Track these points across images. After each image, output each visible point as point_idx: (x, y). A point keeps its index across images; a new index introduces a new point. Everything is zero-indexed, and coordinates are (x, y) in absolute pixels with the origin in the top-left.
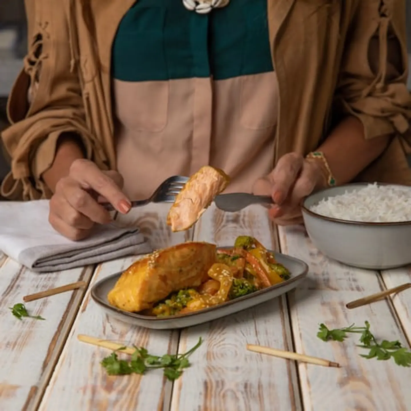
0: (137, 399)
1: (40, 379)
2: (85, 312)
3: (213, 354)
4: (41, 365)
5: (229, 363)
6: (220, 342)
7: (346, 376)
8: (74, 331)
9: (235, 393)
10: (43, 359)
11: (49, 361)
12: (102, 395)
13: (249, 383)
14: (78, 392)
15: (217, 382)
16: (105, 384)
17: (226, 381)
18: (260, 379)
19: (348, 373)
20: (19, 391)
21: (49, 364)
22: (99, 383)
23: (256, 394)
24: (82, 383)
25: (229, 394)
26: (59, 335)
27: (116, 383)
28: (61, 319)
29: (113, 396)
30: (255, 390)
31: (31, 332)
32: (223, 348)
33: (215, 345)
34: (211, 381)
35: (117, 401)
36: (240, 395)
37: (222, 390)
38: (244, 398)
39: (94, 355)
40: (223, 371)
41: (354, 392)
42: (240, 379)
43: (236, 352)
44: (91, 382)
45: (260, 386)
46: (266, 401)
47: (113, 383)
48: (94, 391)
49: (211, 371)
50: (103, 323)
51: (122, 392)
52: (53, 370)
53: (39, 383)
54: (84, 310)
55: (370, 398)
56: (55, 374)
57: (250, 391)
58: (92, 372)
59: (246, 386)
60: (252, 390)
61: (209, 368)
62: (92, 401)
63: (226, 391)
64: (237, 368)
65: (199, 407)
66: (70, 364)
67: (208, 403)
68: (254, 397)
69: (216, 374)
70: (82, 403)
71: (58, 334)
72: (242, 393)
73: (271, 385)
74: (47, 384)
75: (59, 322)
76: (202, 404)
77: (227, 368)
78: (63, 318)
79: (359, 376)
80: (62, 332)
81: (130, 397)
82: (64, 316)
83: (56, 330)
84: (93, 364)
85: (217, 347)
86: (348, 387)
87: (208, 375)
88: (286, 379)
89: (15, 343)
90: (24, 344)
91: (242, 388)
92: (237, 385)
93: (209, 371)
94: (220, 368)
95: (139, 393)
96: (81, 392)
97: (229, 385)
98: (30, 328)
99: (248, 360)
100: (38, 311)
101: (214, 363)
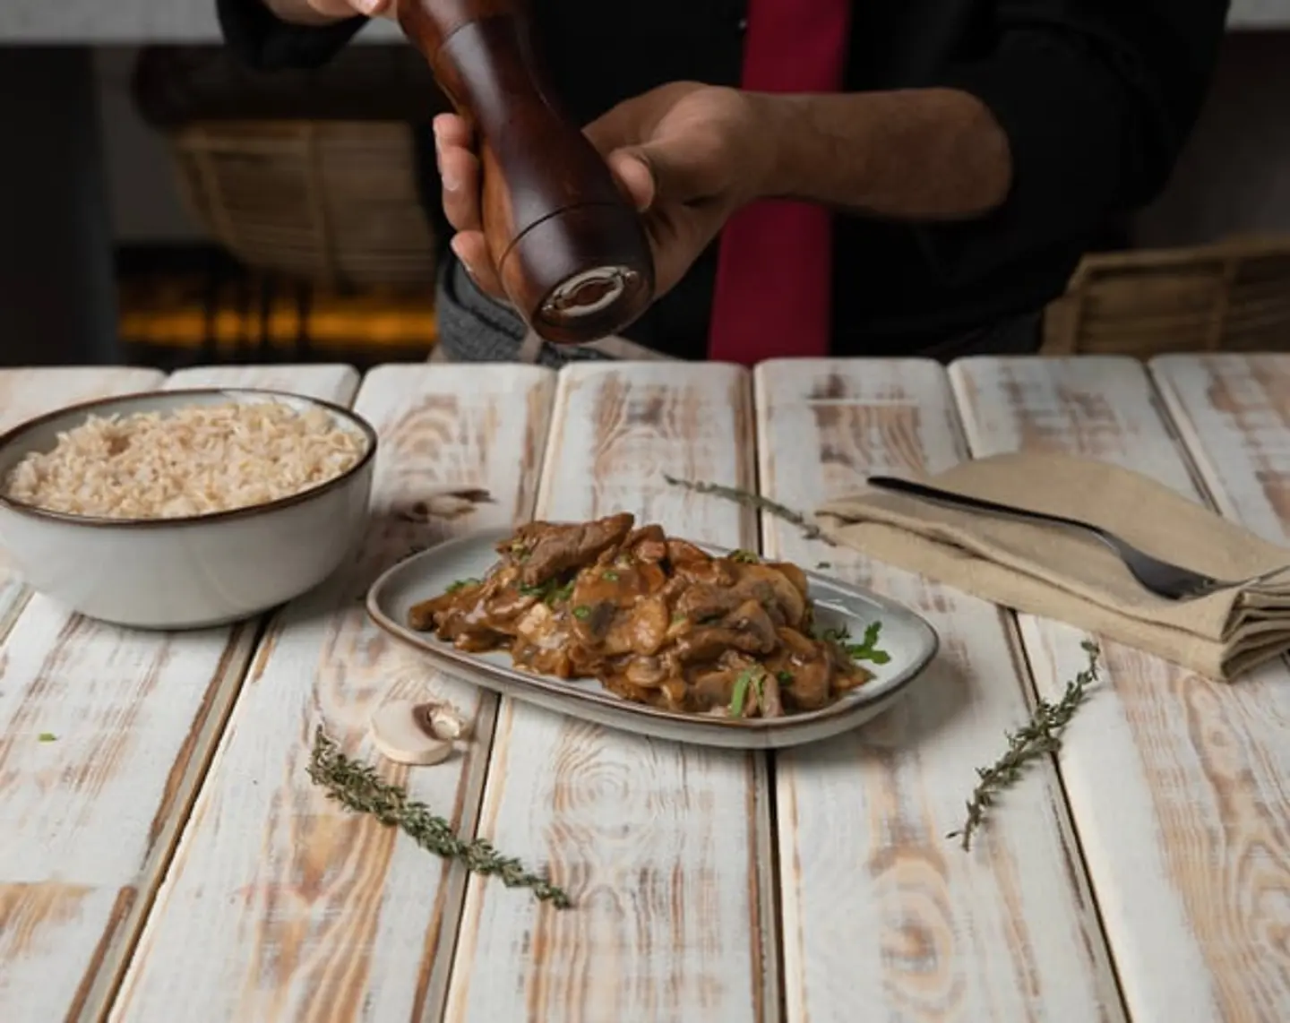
0: (376, 916)
1: (143, 867)
2: (262, 681)
3: (570, 790)
4: (146, 828)
5: (606, 815)
6: (588, 759)
7: (888, 844)
8: (232, 733)
9: (616, 898)
10: (153, 814)
11: (166, 817)
12: (294, 908)
13: (651, 872)
14: (233, 901)
15: (575, 869)
16: (300, 880)
17: (596, 862)
18: (678, 858)
19: (893, 839)
20: (89, 903)
21: (168, 823)
22: (285, 878)
23: (667, 900)
24: (243, 882)
25: (602, 898)
26: (194, 745)
27: (327, 877)
28: (200, 700)
29: (319, 909)
30: (664, 888)
31: (124, 739)
32: (593, 775)
33: (576, 766)
34: (558, 863)
35: (325, 926)
36: (627, 903)
37: (584, 888)
38: (635, 908)
39: (276, 800)
40: (591, 838)
41: (904, 887)
42: (629, 861)
43: (626, 785)
44: (266, 873)
45: (678, 877)
46: (691, 915)
47: (322, 876)
48: (272, 899)
49: (561, 839)
50: (304, 711)
51: (339, 899)
52: (177, 841)
53: (139, 878)
54: (258, 676)
55: (940, 902)
56: (180, 850)
57: (653, 891)
58: (270, 846)
59: (644, 875)
60: (660, 887)
61: (558, 831)
62: (267, 923)
63: (594, 892)
64: (626, 829)
65: (527, 935)
66: (217, 825)
67: (548, 926)
68: (661, 903)
69: (572, 844)
70: (242, 930)
71: (192, 741)
72: (634, 896)
73: (705, 874)
74: (162, 879)
75: (195, 710)
76: (533, 927)
77: (599, 830)
78: (206, 698)
79: (921, 843)
80: (202, 735)
81: (359, 912)
82: (208, 691)
83: (188, 731)
84: (273, 824)
85: (581, 773)
86: (891, 875)
87: (553, 849)
88: (744, 856)
89: (85, 773)
90: (106, 772)
91: (633, 882)
92: (622, 875)
93: (555, 837)
94: (584, 830)
95: (382, 899)
96: (241, 900)
97: (603, 876)
98: (122, 728)
99: (654, 806)
100: (145, 681)
101: (571, 816)
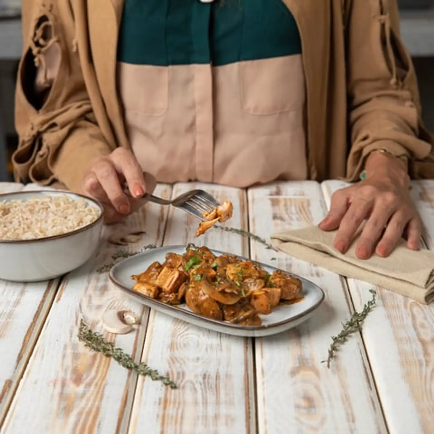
0: (103, 392)
1: (14, 372)
2: (60, 302)
3: (177, 344)
4: (16, 357)
5: (191, 353)
6: (184, 332)
7: (298, 365)
8: (48, 321)
9: (194, 385)
10: (18, 352)
11: (24, 353)
12: (71, 388)
13: (207, 374)
14: (49, 386)
15: (178, 374)
16: (74, 377)
17: (187, 372)
18: (218, 369)
19: (300, 363)
21: (24, 356)
22: (69, 376)
23: (214, 386)
24: (53, 377)
25: (188, 385)
26: (34, 326)
27: (85, 376)
28: (36, 309)
29: (81, 389)
30: (212, 381)
31: (7, 323)
32: (186, 338)
33: (179, 335)
34: (172, 372)
35: (84, 394)
36: (198, 387)
37: (182, 381)
38: (202, 389)
39: (65, 347)
40: (185, 363)
41: (304, 381)
42: (200, 371)
43: (198, 341)
44: (61, 375)
45: (217, 377)
46: (222, 392)
47: (82, 376)
48: (63, 385)
49: (173, 363)
50: (76, 313)
51: (89, 385)
52: (27, 362)
53: (13, 376)
54: (59, 299)
55: (317, 387)
56: (29, 365)
57: (208, 383)
58: (62, 365)
59: (204, 377)
60: (211, 381)
61: (172, 359)
62: (61, 394)
63: (186, 382)
64: (198, 359)
65: (160, 399)
66: (43, 356)
67: (168, 396)
68: (211, 387)
69: (178, 365)
70: (52, 396)
71: (34, 324)
72: (201, 384)
73: (228, 376)
74: (21, 377)
75: (35, 312)
76: (162, 396)
77: (188, 359)
78: (39, 308)
79: (310, 365)
80: (37, 322)
81: (96, 390)
82: (40, 305)
83: (31, 321)
84: (64, 356)
85: (181, 337)
86: (299, 377)
87: (170, 367)
88: (243, 369)
91: (200, 379)
92: (196, 376)
93: (171, 362)
94: (182, 359)
95: (105, 385)
96: (52, 385)
97: (189, 377)
98: (7, 319)
99: (209, 350)
100: (16, 301)
101: (177, 353)
